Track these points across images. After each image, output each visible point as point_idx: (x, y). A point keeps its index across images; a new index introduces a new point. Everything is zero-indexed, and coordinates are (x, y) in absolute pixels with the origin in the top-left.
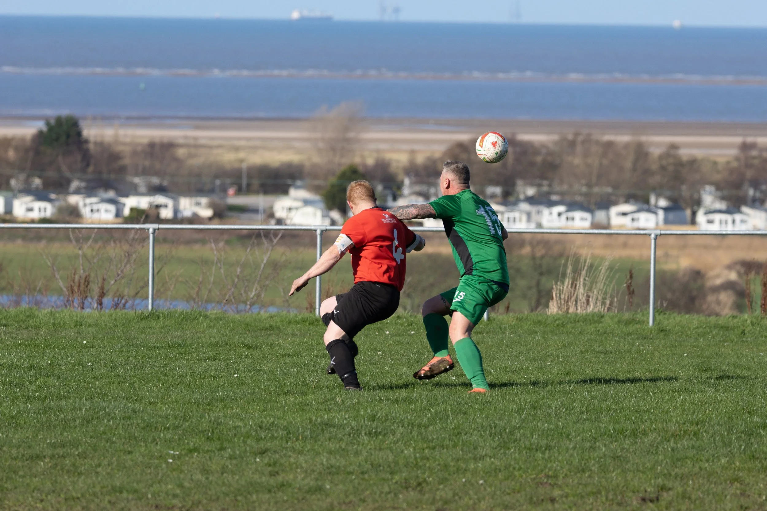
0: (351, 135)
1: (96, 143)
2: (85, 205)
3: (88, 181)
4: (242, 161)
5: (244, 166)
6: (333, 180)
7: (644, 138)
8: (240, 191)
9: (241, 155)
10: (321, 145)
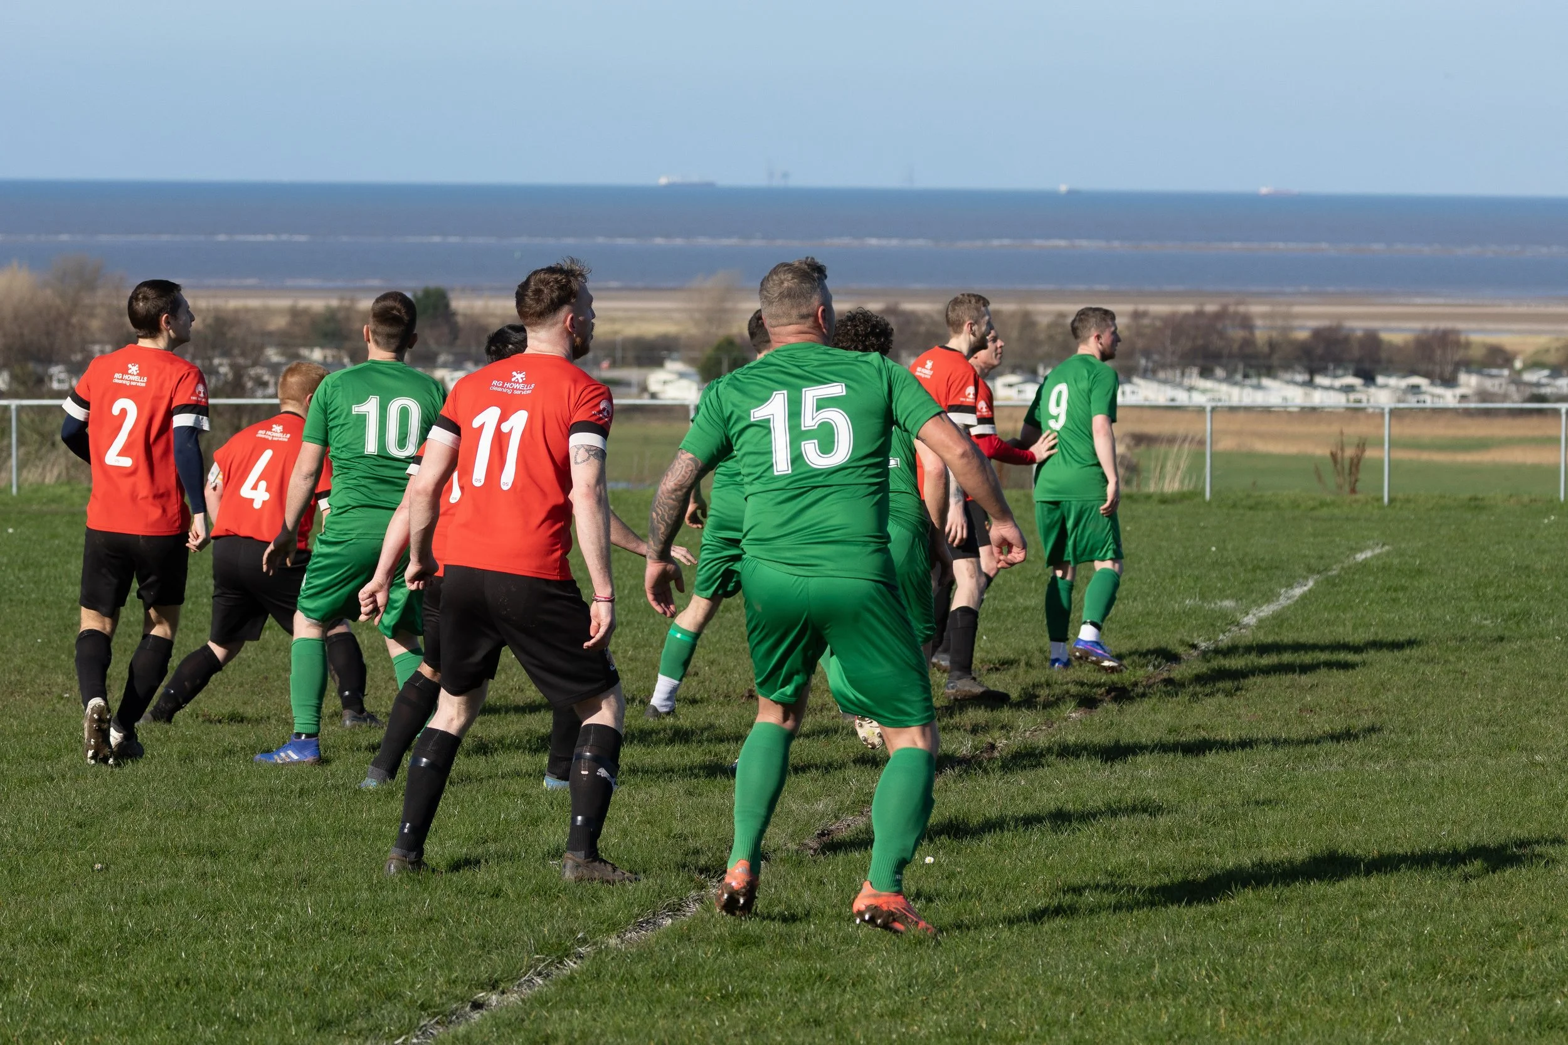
0: (729, 305)
1: (465, 315)
2: (452, 380)
3: (455, 354)
4: (616, 333)
5: (619, 338)
6: (709, 351)
7: (1030, 307)
8: (614, 365)
9: (617, 327)
10: (697, 315)
